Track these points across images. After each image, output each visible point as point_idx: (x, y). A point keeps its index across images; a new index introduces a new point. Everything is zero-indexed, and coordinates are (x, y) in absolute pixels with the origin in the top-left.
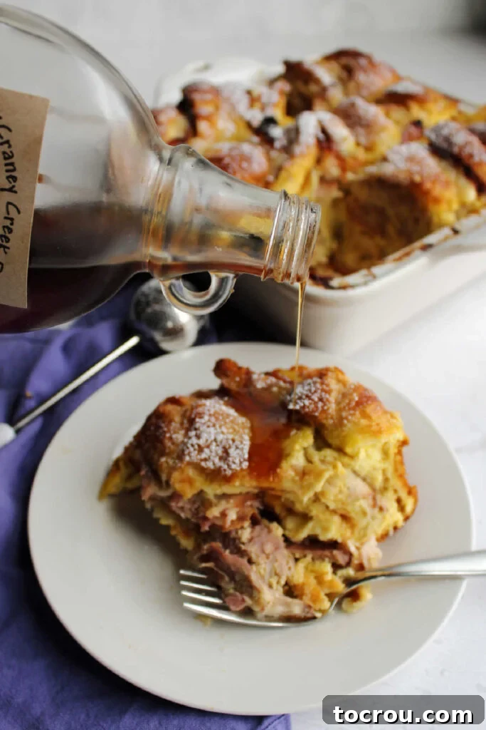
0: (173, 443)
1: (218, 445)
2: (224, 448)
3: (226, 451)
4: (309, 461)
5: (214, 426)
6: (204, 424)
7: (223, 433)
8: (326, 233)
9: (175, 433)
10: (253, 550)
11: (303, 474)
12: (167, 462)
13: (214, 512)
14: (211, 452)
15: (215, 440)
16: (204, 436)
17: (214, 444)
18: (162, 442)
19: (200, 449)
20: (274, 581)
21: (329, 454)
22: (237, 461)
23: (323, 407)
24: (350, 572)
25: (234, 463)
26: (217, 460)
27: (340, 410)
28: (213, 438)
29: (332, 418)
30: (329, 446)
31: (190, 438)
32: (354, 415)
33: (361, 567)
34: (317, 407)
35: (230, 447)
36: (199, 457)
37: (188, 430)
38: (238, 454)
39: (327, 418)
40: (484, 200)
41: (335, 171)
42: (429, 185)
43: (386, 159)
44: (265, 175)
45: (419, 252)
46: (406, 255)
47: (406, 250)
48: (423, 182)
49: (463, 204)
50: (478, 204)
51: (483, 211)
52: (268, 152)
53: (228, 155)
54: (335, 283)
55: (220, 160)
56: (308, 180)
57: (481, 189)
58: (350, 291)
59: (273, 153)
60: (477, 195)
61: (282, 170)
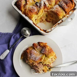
0: (29, 57)
3: (35, 58)
4: (45, 59)
6: (32, 54)
7: (35, 56)
8: (45, 16)
9: (29, 55)
10: (39, 67)
11: (44, 60)
12: (28, 59)
13: (34, 64)
19: (32, 58)
20: (41, 70)
24: (49, 67)
25: (36, 60)
27: (48, 53)
30: (47, 57)
32: (50, 54)
33: (50, 67)
34: (45, 53)
40: (66, 14)
41: (46, 10)
42: (59, 13)
43: (53, 8)
44: (37, 12)
45: (57, 25)
46: (56, 25)
47: (56, 24)
48: (58, 13)
49: (63, 15)
50: (65, 15)
51: (66, 17)
52: (37, 8)
53: (32, 10)
54: (47, 31)
55: (31, 10)
56: (43, 11)
57: (66, 12)
58: (49, 33)
59: (38, 8)
60: (65, 14)
61: (39, 11)
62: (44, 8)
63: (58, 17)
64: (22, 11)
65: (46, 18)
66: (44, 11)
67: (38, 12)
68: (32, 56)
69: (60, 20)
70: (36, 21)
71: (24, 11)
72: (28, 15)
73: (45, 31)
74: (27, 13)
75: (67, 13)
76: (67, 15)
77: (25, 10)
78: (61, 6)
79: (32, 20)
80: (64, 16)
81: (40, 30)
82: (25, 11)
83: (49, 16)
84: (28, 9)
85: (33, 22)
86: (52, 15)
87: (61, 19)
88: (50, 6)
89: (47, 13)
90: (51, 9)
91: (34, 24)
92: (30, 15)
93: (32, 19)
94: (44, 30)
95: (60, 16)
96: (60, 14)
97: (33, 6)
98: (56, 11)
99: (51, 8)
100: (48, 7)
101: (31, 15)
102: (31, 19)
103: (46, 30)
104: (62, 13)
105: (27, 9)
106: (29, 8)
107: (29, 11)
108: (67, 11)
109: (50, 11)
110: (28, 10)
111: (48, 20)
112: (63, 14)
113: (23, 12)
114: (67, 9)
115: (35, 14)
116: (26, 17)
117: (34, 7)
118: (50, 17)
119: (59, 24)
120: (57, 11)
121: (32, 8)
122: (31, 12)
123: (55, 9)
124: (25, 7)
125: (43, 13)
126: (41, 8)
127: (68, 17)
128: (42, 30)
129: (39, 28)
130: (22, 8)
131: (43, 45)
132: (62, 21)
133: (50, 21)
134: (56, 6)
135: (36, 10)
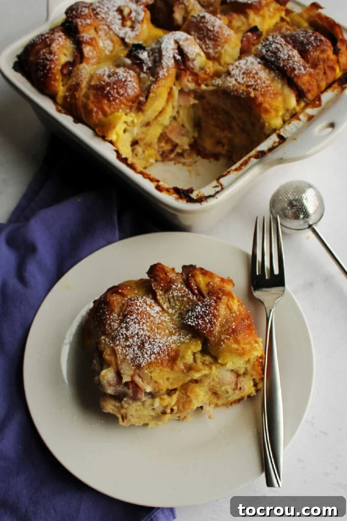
0: (111, 329)
1: (138, 338)
2: (142, 341)
3: (143, 343)
4: (195, 362)
5: (139, 323)
6: (133, 320)
7: (143, 329)
9: (113, 321)
12: (105, 340)
14: (133, 342)
15: (137, 334)
16: (131, 329)
17: (136, 336)
18: (104, 325)
19: (127, 339)
21: (208, 359)
22: (149, 353)
23: (210, 328)
25: (147, 354)
26: (136, 348)
27: (221, 333)
28: (136, 332)
29: (214, 337)
31: (122, 328)
32: (229, 339)
34: (206, 327)
35: (146, 342)
36: (125, 344)
37: (122, 321)
38: (150, 348)
39: (211, 336)
40: (303, 104)
41: (192, 86)
42: (260, 99)
43: (228, 73)
44: (137, 97)
45: (253, 160)
46: (246, 163)
47: (245, 158)
48: (256, 98)
49: (287, 110)
50: (298, 109)
51: (301, 117)
52: (139, 75)
53: (108, 84)
54: (194, 195)
55: (102, 88)
56: (170, 94)
57: (300, 95)
58: (205, 204)
59: (143, 75)
60: (298, 102)
61: (149, 92)
62: (178, 77)
63: (259, 118)
64: (53, 97)
65: (196, 135)
66: (181, 92)
67: (147, 98)
68: (127, 329)
69: (268, 136)
70: (139, 149)
71: (65, 98)
72: (89, 112)
73: (184, 194)
74: (85, 106)
75: (310, 96)
76: (310, 111)
77: (69, 90)
78: (271, 63)
79: (111, 142)
80: (294, 116)
81: (158, 188)
82: (73, 96)
83: (212, 122)
84: (90, 81)
85: (117, 152)
86: (227, 113)
87: (274, 130)
88: (211, 67)
89: (196, 102)
90: (218, 81)
91: (124, 160)
92: (100, 116)
93: (113, 137)
94: (177, 191)
95: (267, 111)
96: (266, 105)
97: (118, 66)
98: (243, 88)
99: (217, 75)
100: (202, 69)
101: (105, 114)
102: (104, 138)
103: (191, 191)
104: (280, 99)
105: (84, 85)
106: (92, 77)
107: (92, 93)
108: (304, 88)
109: (211, 88)
110: (90, 87)
111: (208, 145)
112: (285, 101)
113: (59, 100)
114: (306, 78)
115: (131, 108)
116: (80, 126)
117: (120, 71)
118: (217, 126)
119: (262, 155)
120: (248, 86)
121: (109, 76)
122: (107, 96)
123: (240, 80)
124: (70, 73)
125: (176, 104)
126: (161, 73)
127: (311, 118)
128: (168, 190)
129: (152, 180)
130: (55, 80)
131: (208, 284)
132: (282, 139)
133: (219, 149)
134: (242, 62)
135: (133, 87)
